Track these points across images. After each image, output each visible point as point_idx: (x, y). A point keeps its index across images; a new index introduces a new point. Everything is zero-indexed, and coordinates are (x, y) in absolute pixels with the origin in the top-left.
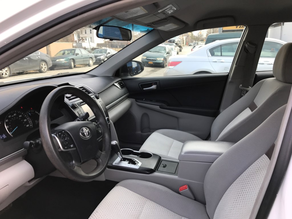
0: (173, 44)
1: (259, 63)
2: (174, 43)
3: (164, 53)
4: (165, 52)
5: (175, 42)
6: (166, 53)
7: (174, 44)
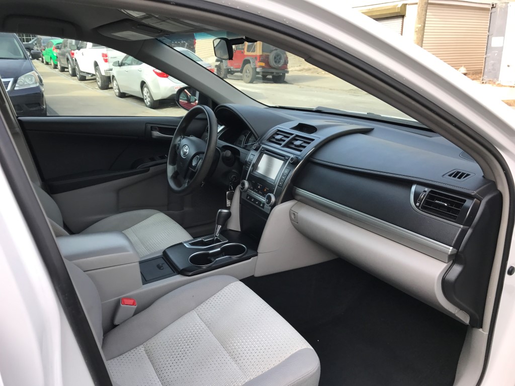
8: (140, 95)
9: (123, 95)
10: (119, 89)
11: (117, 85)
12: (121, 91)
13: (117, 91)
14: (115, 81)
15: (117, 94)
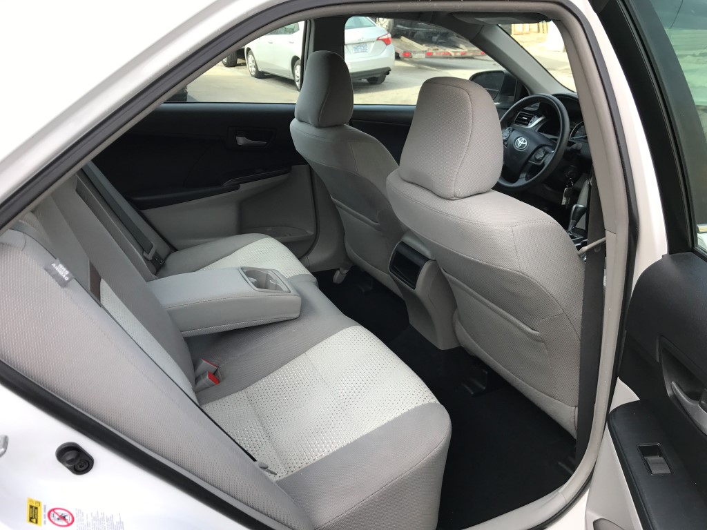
8: (290, 76)
9: (261, 75)
10: (256, 67)
11: (255, 61)
12: (260, 70)
13: (254, 69)
14: (250, 56)
15: (253, 74)
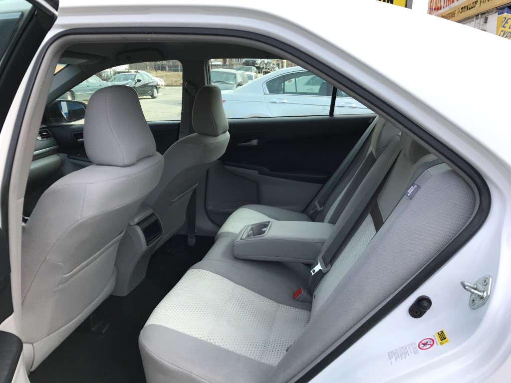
0: (251, 68)
1: (335, 105)
2: (254, 66)
3: (233, 84)
4: (236, 83)
5: (256, 65)
6: (236, 85)
7: (254, 68)
